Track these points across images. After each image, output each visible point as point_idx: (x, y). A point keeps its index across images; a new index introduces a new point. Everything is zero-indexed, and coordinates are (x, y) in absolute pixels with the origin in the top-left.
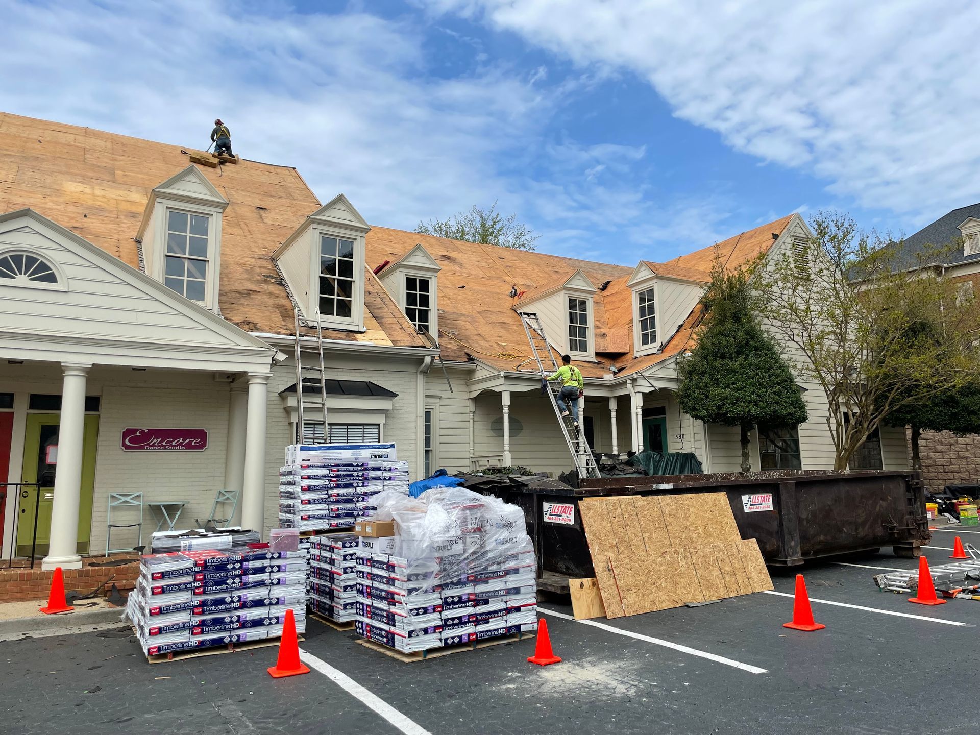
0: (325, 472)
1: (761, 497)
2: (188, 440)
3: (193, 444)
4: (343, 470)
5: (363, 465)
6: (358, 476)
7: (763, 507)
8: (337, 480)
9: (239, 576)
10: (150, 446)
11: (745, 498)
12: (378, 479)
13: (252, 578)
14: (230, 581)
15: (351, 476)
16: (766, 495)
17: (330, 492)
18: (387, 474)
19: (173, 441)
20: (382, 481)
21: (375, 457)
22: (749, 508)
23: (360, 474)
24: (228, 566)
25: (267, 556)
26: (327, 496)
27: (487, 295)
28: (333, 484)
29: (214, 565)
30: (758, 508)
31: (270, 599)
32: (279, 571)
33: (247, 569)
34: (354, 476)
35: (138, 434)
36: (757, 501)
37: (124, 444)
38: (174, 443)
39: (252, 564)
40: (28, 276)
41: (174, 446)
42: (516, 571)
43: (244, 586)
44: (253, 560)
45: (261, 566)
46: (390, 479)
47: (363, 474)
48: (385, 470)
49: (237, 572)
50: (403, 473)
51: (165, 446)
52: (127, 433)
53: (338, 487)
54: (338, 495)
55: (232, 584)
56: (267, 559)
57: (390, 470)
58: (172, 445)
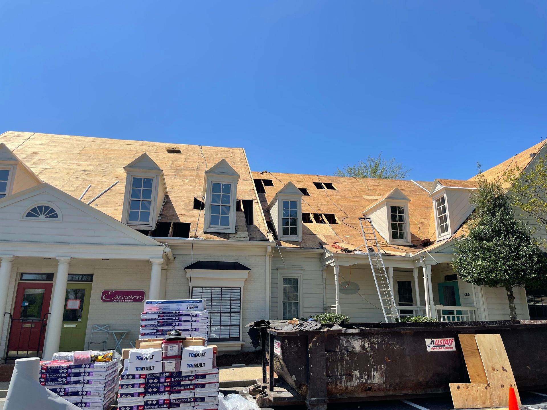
0: (156, 317)
1: (444, 340)
2: (135, 297)
3: (137, 299)
4: (167, 316)
5: (179, 313)
6: (176, 319)
7: (446, 348)
8: (163, 322)
9: (66, 377)
10: (115, 300)
11: (428, 341)
12: (188, 321)
13: (73, 379)
14: (60, 380)
15: (172, 319)
16: (448, 339)
17: (159, 328)
18: (194, 319)
19: (127, 297)
20: (190, 323)
21: (190, 308)
22: (432, 349)
23: (177, 318)
24: (60, 371)
25: (82, 366)
26: (156, 331)
27: (348, 207)
28: (160, 324)
29: (52, 370)
30: (441, 349)
31: (82, 392)
32: (88, 375)
33: (71, 373)
34: (173, 319)
35: (109, 293)
36: (440, 343)
37: (102, 299)
38: (127, 298)
39: (74, 371)
40: (45, 216)
41: (127, 300)
42: (203, 386)
43: (68, 383)
44: (74, 368)
45: (79, 372)
46: (196, 321)
47: (179, 318)
48: (193, 316)
49: (64, 375)
50: (204, 318)
51: (122, 300)
52: (103, 293)
53: (163, 325)
54: (163, 330)
55: (61, 381)
56: (82, 368)
57: (196, 316)
58: (126, 300)
